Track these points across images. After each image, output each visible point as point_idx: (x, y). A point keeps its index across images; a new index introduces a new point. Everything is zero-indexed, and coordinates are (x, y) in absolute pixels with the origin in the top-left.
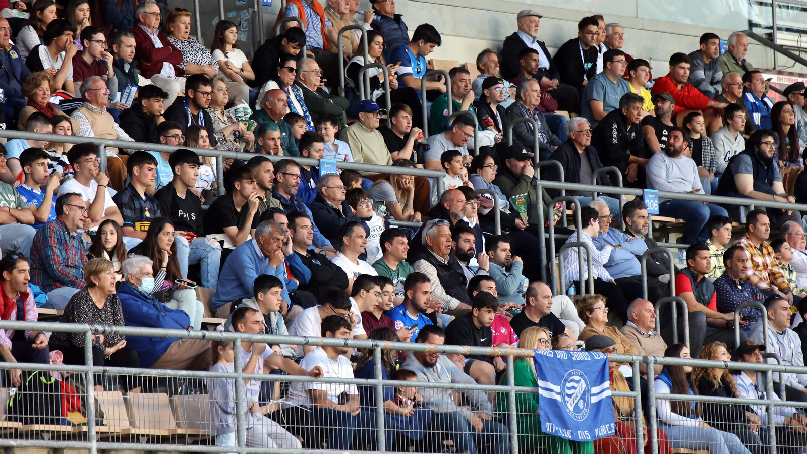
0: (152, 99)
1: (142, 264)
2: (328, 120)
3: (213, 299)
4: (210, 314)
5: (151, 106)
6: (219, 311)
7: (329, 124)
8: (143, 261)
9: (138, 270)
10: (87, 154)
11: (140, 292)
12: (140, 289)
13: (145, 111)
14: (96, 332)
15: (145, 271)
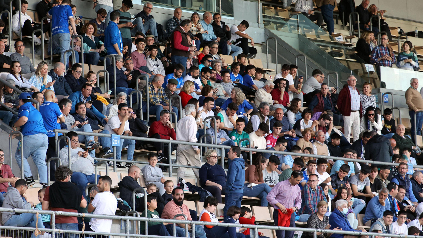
0: (335, 139)
1: (344, 203)
2: (407, 150)
3: (364, 219)
4: (362, 225)
5: (335, 142)
6: (366, 223)
7: (407, 151)
8: (345, 202)
9: (342, 205)
10: (322, 163)
11: (342, 214)
12: (342, 212)
13: (333, 144)
14: (318, 231)
15: (345, 206)
